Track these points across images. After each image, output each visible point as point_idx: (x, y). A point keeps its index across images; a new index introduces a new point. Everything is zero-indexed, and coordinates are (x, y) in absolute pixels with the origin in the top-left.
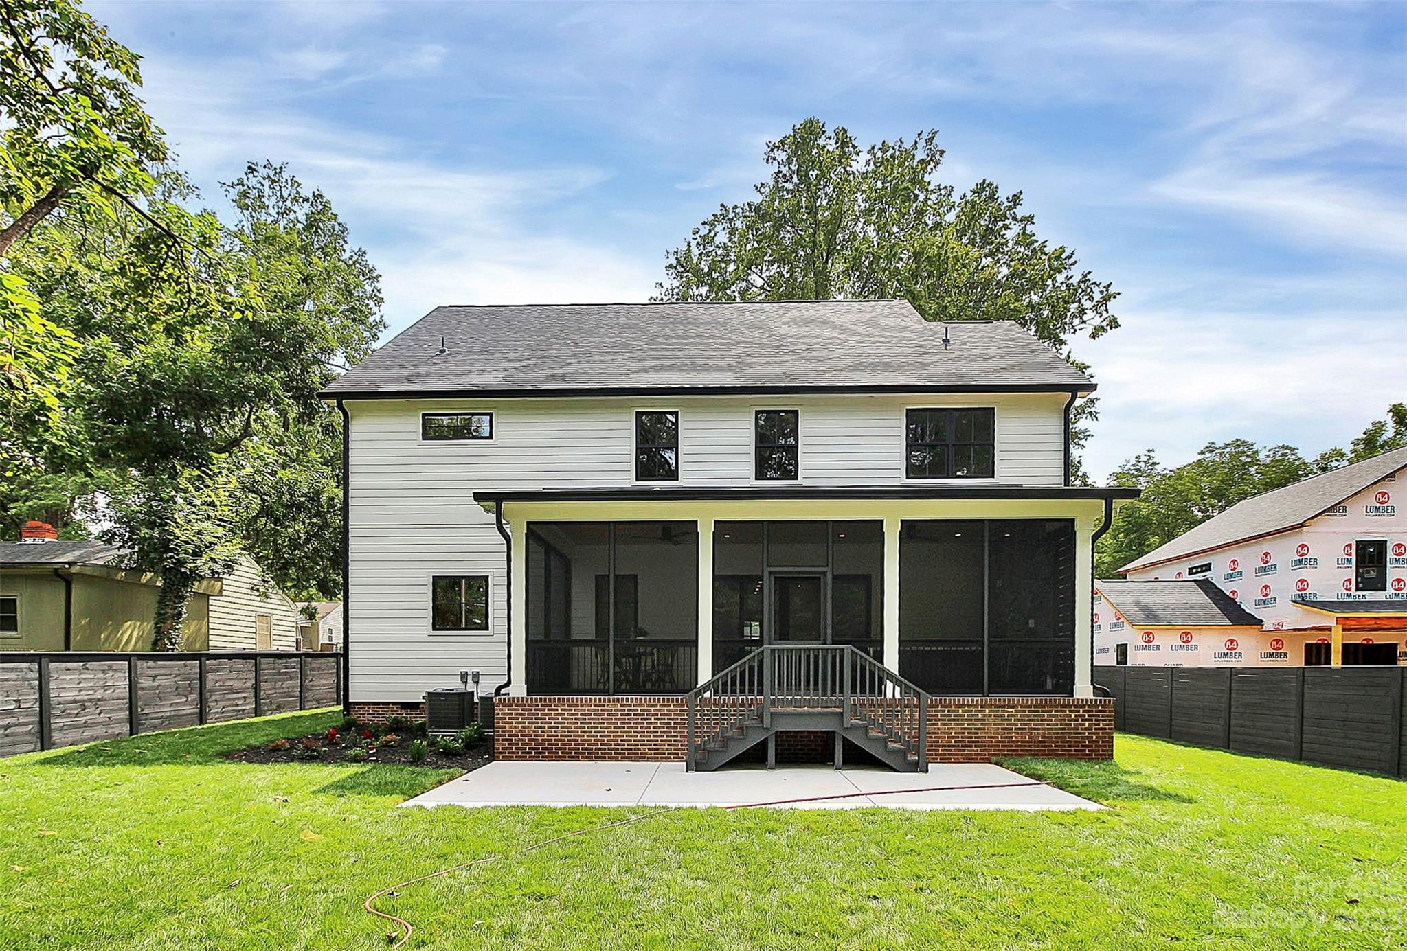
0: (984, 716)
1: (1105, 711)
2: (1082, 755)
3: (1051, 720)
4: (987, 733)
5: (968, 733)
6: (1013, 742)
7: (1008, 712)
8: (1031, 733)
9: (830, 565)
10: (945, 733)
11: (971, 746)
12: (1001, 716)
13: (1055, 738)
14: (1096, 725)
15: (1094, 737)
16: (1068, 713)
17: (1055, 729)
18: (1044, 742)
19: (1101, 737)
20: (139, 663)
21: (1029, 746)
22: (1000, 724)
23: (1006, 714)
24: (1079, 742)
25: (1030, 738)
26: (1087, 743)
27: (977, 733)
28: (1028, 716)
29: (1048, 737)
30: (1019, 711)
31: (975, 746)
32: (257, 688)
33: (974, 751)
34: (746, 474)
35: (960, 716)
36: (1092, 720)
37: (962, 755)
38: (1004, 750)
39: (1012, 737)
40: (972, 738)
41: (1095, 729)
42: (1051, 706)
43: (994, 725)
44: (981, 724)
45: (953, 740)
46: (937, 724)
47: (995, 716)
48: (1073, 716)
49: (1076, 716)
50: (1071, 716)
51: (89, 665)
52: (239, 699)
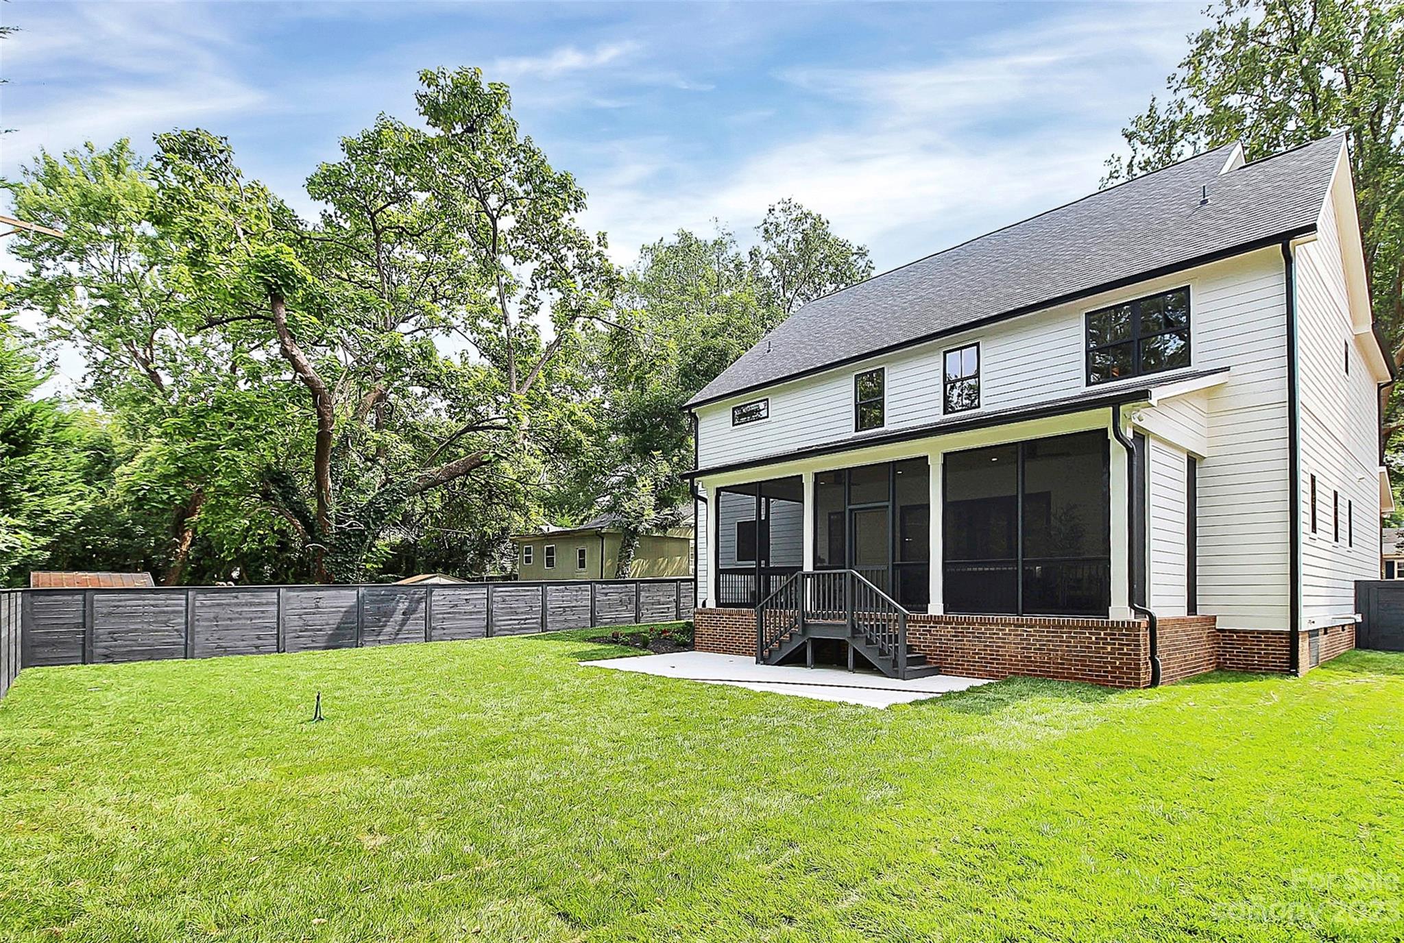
0: (1005, 634)
1: (1130, 635)
2: (1104, 681)
3: (1070, 642)
4: (1007, 651)
5: (990, 650)
6: (1031, 662)
7: (1026, 631)
8: (1050, 654)
9: (891, 500)
10: (969, 649)
11: (993, 663)
12: (1020, 635)
13: (1075, 660)
14: (1119, 649)
15: (1118, 663)
16: (1087, 635)
17: (1075, 651)
18: (1063, 664)
19: (1126, 664)
20: (597, 586)
21: (1048, 667)
22: (1019, 644)
23: (1025, 634)
24: (1101, 667)
25: (1050, 659)
26: (1110, 668)
27: (998, 651)
28: (1046, 636)
29: (1067, 660)
30: (1037, 631)
31: (997, 664)
32: (677, 602)
33: (995, 668)
34: (936, 411)
35: (983, 633)
36: (1115, 644)
37: (985, 671)
38: (1023, 670)
39: (1031, 657)
40: (993, 655)
41: (1119, 654)
42: (1071, 627)
43: (1014, 644)
44: (1002, 642)
45: (977, 657)
46: (963, 640)
47: (1014, 635)
48: (1094, 638)
49: (1096, 639)
50: (1091, 638)
51: (568, 587)
52: (664, 608)
